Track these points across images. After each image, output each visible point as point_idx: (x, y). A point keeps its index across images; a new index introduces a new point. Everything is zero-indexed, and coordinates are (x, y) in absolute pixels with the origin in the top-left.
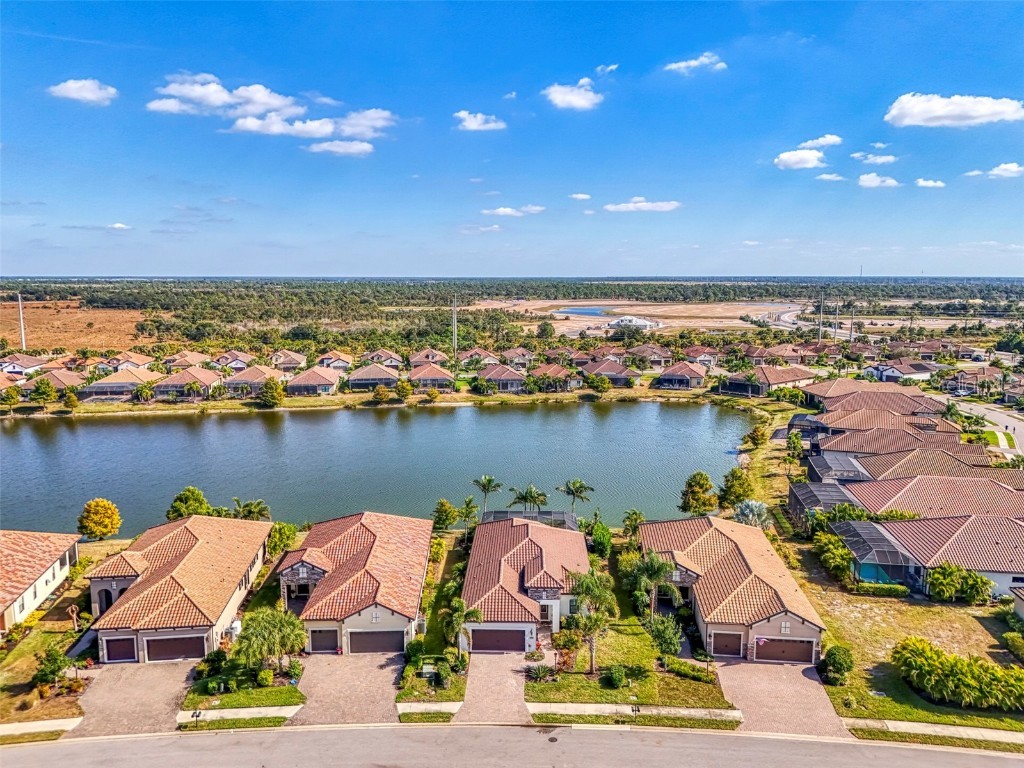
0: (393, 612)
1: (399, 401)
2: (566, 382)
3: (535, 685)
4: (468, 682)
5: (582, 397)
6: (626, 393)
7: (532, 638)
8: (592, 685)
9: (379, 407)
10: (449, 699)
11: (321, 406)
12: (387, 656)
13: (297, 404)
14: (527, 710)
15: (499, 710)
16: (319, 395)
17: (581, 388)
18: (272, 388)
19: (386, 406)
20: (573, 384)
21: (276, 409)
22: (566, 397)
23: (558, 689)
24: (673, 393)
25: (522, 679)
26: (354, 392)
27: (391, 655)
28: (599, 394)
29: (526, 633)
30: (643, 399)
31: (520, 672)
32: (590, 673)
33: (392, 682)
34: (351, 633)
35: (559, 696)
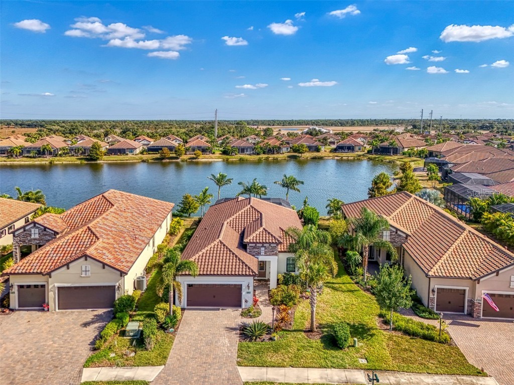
0: (104, 265)
1: (177, 158)
2: (279, 148)
3: (250, 344)
4: (176, 341)
5: (289, 157)
6: (316, 154)
7: (248, 293)
8: (314, 345)
9: (164, 161)
10: (148, 363)
11: (127, 160)
12: (96, 313)
13: (112, 159)
14: (238, 377)
15: (205, 377)
16: (127, 154)
17: (289, 152)
18: (96, 148)
19: (168, 160)
20: (284, 150)
21: (98, 162)
22: (280, 156)
23: (276, 350)
24: (344, 154)
25: (235, 337)
26: (149, 154)
27: (101, 311)
28: (300, 155)
29: (243, 288)
30: (326, 158)
31: (234, 329)
32: (310, 331)
33: (89, 342)
34: (59, 288)
35: (276, 358)
